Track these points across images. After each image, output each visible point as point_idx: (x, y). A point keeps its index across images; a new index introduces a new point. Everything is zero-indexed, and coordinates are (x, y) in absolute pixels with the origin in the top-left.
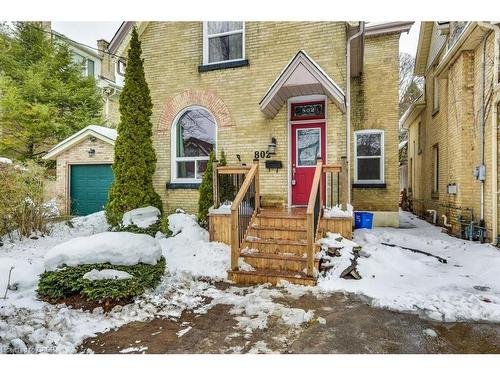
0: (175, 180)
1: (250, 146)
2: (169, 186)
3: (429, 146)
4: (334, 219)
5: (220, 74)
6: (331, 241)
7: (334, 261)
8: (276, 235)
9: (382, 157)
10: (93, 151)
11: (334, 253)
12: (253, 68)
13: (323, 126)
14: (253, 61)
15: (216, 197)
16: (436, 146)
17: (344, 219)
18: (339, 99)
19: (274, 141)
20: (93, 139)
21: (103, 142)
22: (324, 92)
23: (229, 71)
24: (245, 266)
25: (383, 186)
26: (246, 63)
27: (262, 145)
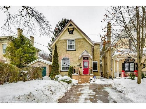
0: (62, 70)
1: (76, 64)
2: (61, 71)
3: (105, 64)
4: (91, 75)
5: (71, 52)
6: (91, 78)
7: (92, 80)
8: (83, 78)
9: (97, 66)
10: (39, 64)
11: (91, 79)
12: (77, 51)
13: (88, 61)
14: (77, 50)
15: (73, 72)
16: (106, 64)
17: (92, 75)
18: (91, 58)
19: (80, 63)
20: (39, 62)
21: (42, 62)
22: (88, 56)
23: (72, 51)
24: (80, 81)
25: (97, 71)
26: (75, 50)
27: (78, 64)
